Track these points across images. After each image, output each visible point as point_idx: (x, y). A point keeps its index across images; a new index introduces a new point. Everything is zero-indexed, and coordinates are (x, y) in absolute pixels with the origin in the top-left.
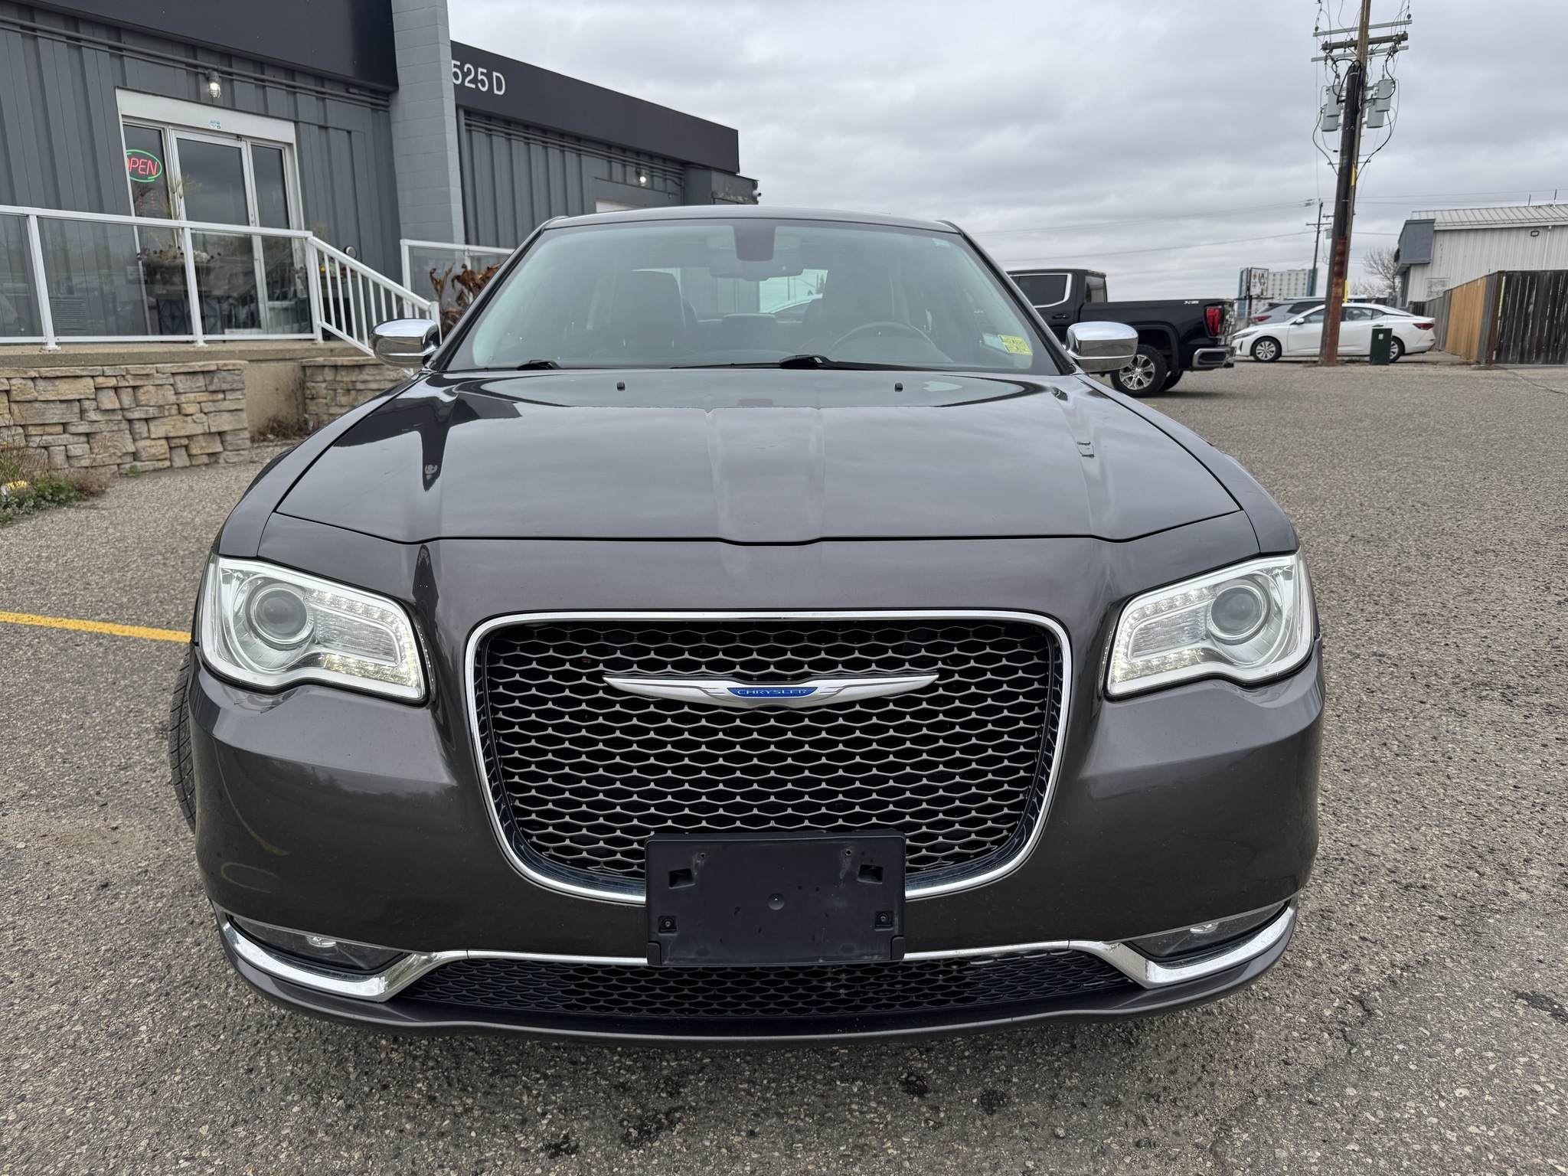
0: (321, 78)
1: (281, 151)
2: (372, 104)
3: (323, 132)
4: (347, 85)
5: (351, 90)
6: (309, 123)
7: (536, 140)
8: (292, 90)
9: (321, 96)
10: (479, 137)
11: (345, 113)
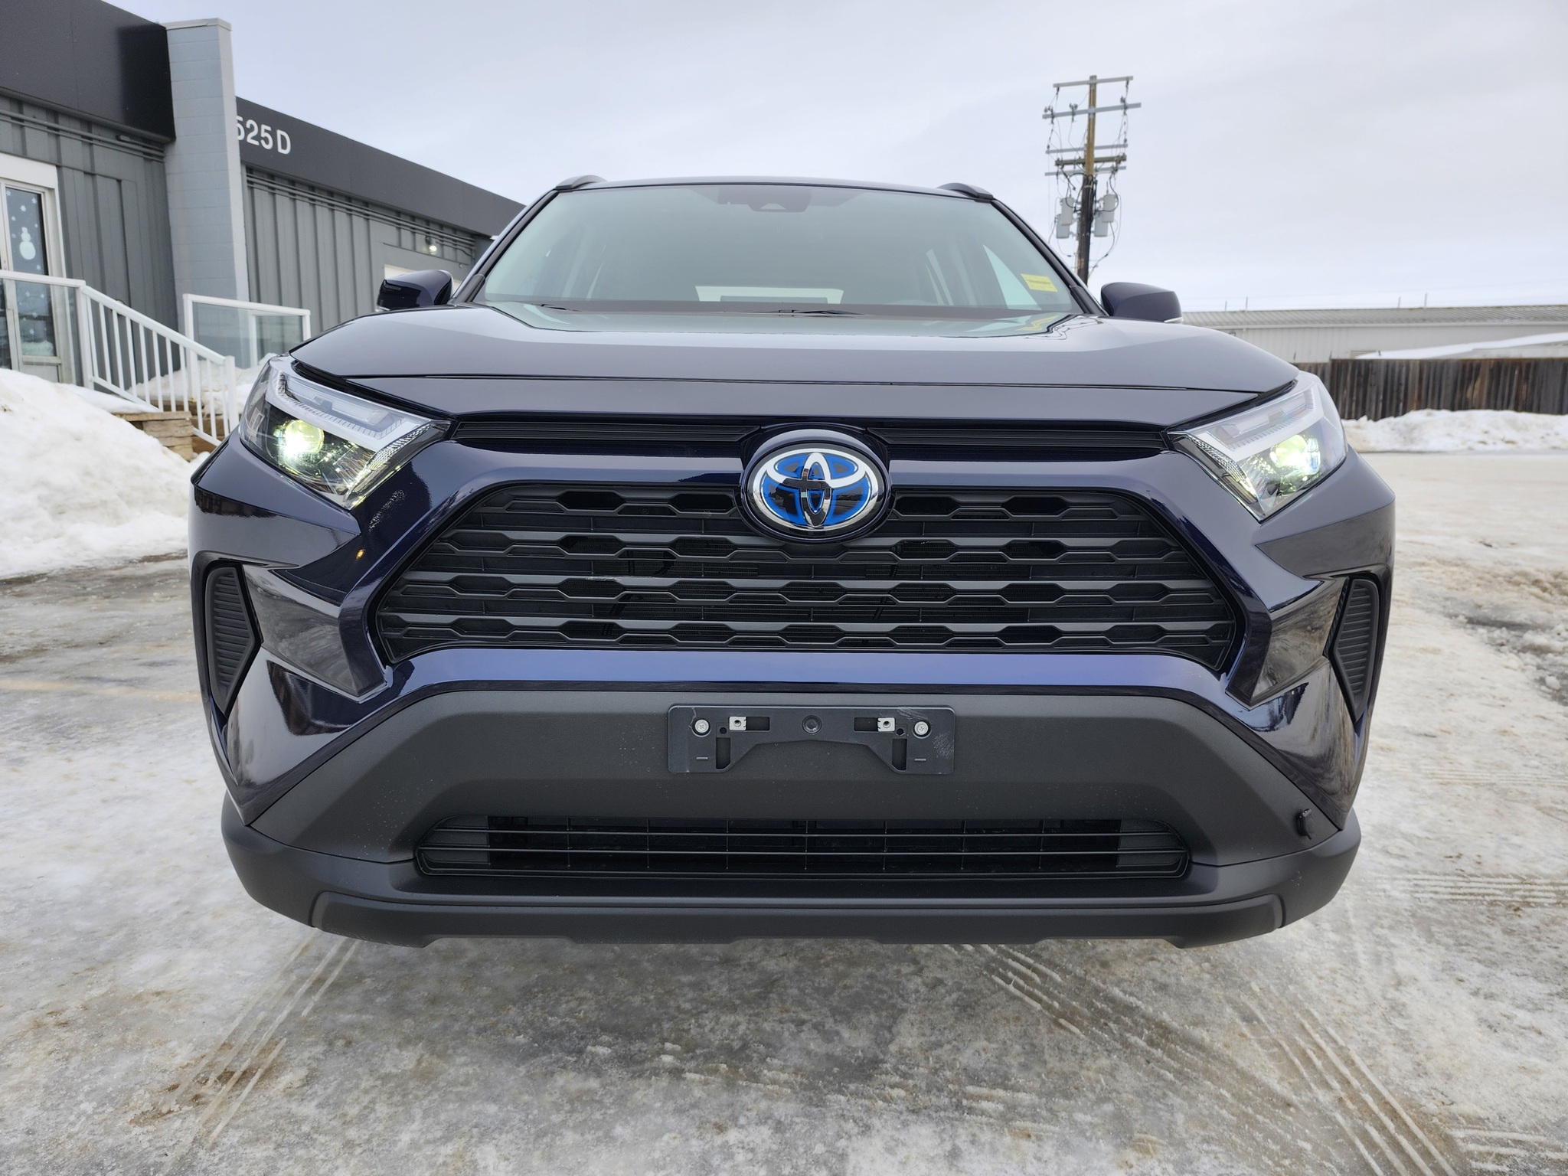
0: (88, 123)
1: (39, 197)
2: (145, 153)
3: (89, 178)
4: (118, 132)
5: (122, 137)
6: (73, 169)
7: (322, 202)
8: (55, 133)
9: (88, 141)
10: (262, 196)
11: (113, 160)
